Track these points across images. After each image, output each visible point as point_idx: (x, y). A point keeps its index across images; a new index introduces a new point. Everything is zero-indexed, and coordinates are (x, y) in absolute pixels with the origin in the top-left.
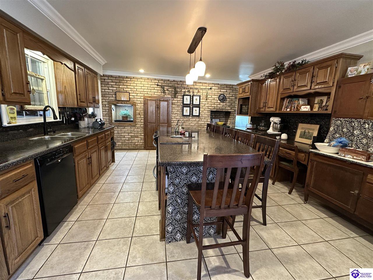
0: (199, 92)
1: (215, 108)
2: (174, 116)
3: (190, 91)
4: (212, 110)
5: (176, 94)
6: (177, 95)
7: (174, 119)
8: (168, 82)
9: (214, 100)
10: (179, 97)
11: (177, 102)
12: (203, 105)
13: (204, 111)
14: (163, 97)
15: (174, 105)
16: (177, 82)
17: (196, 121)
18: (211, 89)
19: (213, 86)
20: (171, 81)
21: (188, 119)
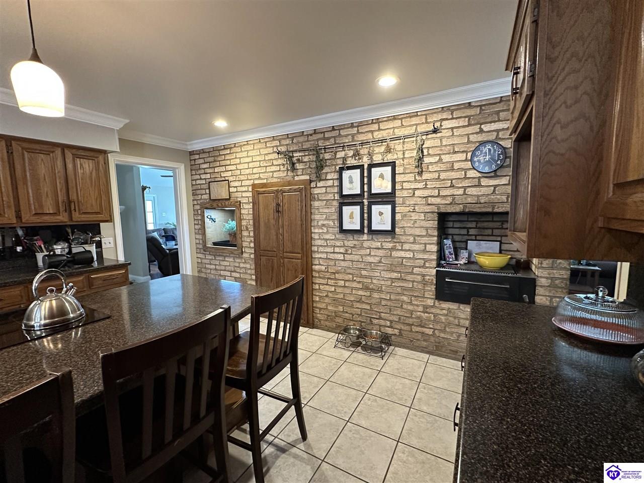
0: (389, 150)
1: (458, 200)
2: (319, 234)
3: (362, 152)
4: (443, 210)
5: (322, 167)
6: (324, 171)
7: (319, 242)
8: (301, 139)
9: (452, 169)
10: (329, 177)
11: (326, 192)
12: (405, 193)
13: (413, 214)
14: (289, 183)
15: (319, 200)
16: (324, 132)
17: (382, 248)
18: (435, 131)
19: (447, 119)
20: (308, 135)
21: (356, 243)
